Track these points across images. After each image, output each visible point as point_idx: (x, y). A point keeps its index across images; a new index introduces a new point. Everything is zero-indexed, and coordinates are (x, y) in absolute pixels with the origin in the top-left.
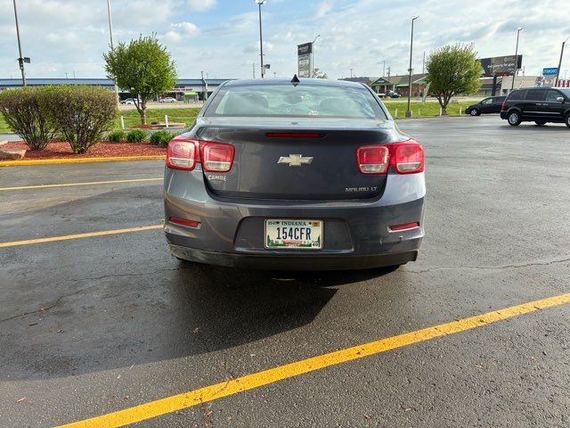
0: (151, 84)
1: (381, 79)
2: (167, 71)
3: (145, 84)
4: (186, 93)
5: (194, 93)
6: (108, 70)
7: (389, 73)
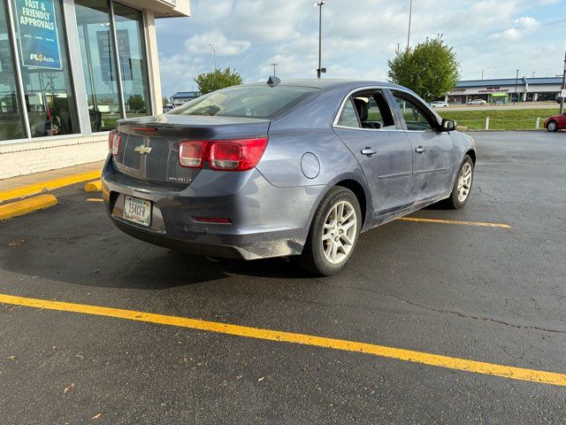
0: (428, 86)
2: (447, 72)
3: (421, 86)
4: (494, 95)
5: (504, 94)
6: (391, 75)
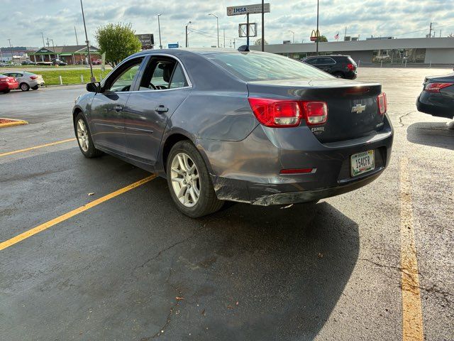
1: (43, 49)
7: (48, 44)
